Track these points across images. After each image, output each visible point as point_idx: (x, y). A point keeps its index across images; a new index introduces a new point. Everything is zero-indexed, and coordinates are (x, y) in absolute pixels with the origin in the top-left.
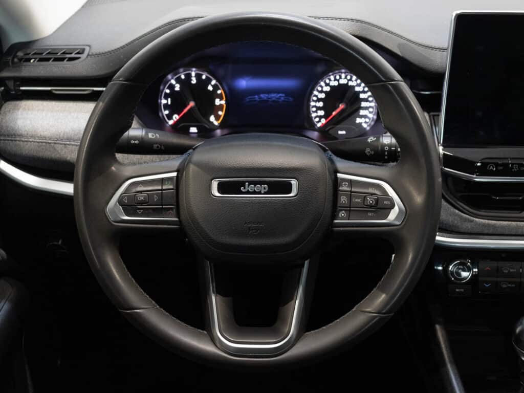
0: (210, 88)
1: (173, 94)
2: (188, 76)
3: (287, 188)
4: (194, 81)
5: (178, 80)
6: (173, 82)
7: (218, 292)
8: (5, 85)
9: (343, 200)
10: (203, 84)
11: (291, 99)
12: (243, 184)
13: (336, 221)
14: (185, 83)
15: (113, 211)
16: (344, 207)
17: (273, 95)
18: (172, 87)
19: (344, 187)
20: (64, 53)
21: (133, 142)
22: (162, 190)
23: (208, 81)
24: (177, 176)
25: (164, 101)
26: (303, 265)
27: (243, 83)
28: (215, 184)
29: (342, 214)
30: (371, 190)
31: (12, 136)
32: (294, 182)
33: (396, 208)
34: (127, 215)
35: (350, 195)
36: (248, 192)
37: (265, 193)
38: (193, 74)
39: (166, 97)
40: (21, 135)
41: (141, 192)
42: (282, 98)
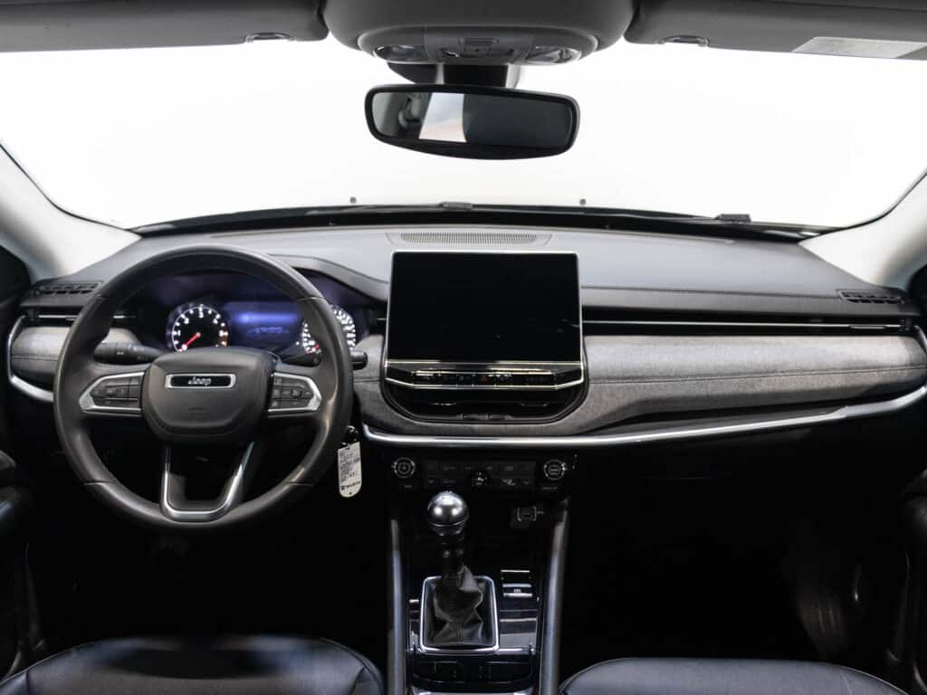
0: (215, 322)
1: (183, 327)
2: (197, 312)
3: (226, 381)
4: (201, 316)
5: (188, 315)
6: (183, 316)
7: (172, 471)
8: (26, 314)
9: (276, 393)
10: (209, 318)
11: (287, 332)
12: (191, 378)
13: (270, 410)
14: (194, 318)
15: (85, 402)
16: (276, 399)
17: (272, 328)
18: (181, 321)
19: (278, 383)
20: (80, 288)
21: (119, 353)
22: (129, 386)
23: (213, 315)
24: (144, 376)
25: (174, 333)
26: (245, 449)
27: (246, 318)
28: (169, 378)
29: (275, 404)
30: (298, 384)
31: (27, 355)
32: (232, 377)
33: (315, 398)
34: (97, 404)
35: (282, 389)
36: (195, 385)
37: (208, 386)
38: (201, 309)
39: (177, 329)
40: (33, 355)
41: (111, 387)
42: (280, 332)
